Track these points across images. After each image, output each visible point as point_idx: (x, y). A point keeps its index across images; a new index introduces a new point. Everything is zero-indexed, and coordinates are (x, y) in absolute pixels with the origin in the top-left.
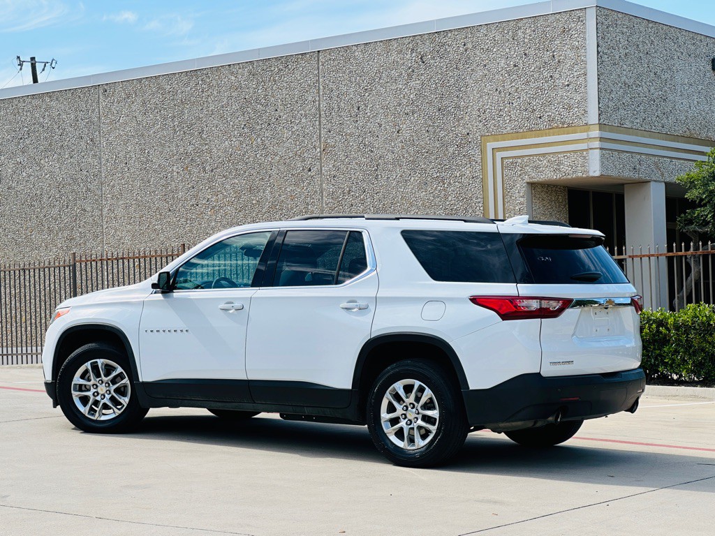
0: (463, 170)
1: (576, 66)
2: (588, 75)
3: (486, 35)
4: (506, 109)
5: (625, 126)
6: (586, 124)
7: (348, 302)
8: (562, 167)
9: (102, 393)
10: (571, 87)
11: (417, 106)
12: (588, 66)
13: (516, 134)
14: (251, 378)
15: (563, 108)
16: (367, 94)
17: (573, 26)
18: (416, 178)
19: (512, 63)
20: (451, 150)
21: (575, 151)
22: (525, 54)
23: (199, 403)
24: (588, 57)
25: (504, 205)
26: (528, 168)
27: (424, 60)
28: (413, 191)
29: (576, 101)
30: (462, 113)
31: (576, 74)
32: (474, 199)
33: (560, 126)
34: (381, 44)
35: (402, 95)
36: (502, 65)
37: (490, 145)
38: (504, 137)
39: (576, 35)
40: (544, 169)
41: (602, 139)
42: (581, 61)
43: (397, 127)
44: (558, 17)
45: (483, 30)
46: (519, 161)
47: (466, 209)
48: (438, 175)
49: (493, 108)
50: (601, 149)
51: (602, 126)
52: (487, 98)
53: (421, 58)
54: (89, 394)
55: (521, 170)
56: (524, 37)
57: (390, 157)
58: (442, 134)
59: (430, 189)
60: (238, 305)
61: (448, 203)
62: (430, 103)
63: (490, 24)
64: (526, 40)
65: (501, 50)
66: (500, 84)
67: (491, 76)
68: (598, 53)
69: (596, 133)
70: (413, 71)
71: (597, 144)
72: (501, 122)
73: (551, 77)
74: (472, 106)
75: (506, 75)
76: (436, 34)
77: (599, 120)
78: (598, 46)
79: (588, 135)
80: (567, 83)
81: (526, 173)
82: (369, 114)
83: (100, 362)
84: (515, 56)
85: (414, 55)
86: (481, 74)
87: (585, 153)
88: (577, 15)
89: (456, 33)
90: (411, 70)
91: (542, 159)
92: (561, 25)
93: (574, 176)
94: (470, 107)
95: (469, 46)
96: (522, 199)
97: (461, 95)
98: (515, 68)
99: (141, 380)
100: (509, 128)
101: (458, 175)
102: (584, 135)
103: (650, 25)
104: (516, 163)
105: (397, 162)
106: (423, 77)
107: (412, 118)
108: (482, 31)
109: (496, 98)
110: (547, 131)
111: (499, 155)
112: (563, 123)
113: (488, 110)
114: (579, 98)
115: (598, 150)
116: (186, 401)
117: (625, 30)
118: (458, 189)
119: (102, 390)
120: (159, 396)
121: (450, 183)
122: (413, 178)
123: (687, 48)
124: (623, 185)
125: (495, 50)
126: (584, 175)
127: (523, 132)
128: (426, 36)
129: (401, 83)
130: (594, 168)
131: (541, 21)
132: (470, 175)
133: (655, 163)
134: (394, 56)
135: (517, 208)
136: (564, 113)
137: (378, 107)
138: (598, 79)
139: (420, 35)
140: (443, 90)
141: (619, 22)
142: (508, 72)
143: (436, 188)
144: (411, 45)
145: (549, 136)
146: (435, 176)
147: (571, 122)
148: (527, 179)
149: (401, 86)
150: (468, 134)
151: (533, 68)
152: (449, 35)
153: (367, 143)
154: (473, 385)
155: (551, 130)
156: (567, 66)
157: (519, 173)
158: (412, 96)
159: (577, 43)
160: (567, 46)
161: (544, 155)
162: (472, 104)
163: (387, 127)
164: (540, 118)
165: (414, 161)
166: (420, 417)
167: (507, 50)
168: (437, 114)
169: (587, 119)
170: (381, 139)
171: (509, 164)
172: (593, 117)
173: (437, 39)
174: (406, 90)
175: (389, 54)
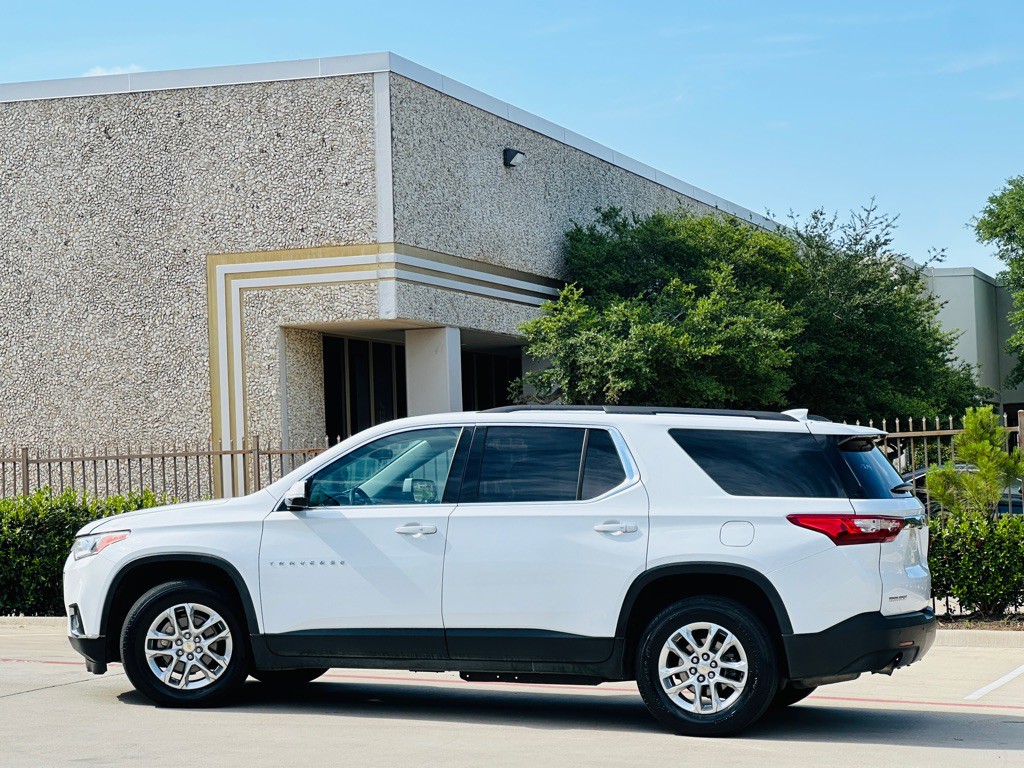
0: (176, 305)
1: (358, 157)
2: (377, 170)
3: (214, 103)
4: (247, 216)
5: (420, 246)
6: (375, 242)
7: (605, 523)
8: (337, 304)
9: (190, 651)
10: (350, 187)
11: (99, 205)
12: (377, 157)
13: (263, 253)
14: (448, 625)
15: (339, 216)
16: (11, 183)
17: (354, 97)
18: (98, 316)
19: (256, 147)
20: (156, 274)
21: (357, 282)
22: (278, 135)
23: (355, 662)
24: (377, 144)
25: (243, 359)
26: (282, 305)
27: (111, 135)
28: (92, 336)
29: (360, 208)
30: (175, 218)
31: (358, 168)
32: (194, 350)
33: (334, 243)
34: (36, 105)
35: (72, 187)
36: (241, 149)
37: (221, 269)
38: (243, 257)
39: (358, 112)
40: (308, 307)
41: (399, 265)
42: (366, 150)
43: (64, 236)
44: (329, 83)
45: (210, 95)
46: (269, 293)
47: (180, 364)
48: (135, 311)
49: (226, 213)
50: (398, 279)
51: (398, 246)
52: (216, 197)
53: (105, 132)
54: (171, 652)
55: (272, 308)
56: (276, 110)
57: (52, 281)
58: (142, 249)
59: (120, 333)
60: (428, 527)
61: (150, 355)
62: (121, 201)
63: (221, 86)
64: (279, 114)
65: (239, 126)
66: (237, 177)
67: (223, 165)
68: (393, 139)
69: (390, 256)
70: (92, 150)
71: (392, 272)
72: (240, 234)
73: (320, 170)
74: (191, 209)
75: (248, 164)
76: (131, 96)
77: (395, 236)
78: (392, 129)
79: (378, 259)
80: (344, 181)
81: (278, 313)
82: (14, 214)
83: (188, 607)
84: (261, 136)
85: (92, 125)
86: (206, 160)
87: (372, 285)
88: (361, 83)
89: (165, 97)
90: (87, 148)
91: (304, 292)
92: (335, 96)
93: (356, 318)
94: (187, 210)
95: (187, 117)
96: (272, 352)
97: (173, 191)
98: (262, 155)
99: (261, 632)
100: (251, 245)
101: (168, 313)
102: (371, 259)
103: (443, 100)
104: (264, 297)
105: (64, 291)
106: (108, 161)
107: (90, 223)
108: (207, 96)
109: (232, 198)
110: (313, 251)
111: (236, 284)
112: (339, 239)
113: (218, 216)
114: (364, 204)
115: (393, 281)
116: (333, 660)
117: (419, 107)
118: (167, 335)
119: (189, 647)
120: (289, 654)
121: (154, 325)
122: (91, 316)
123: (480, 134)
124: (403, 330)
125: (228, 126)
126: (371, 318)
127: (275, 250)
128: (113, 98)
129: (70, 167)
130: (386, 307)
131: (304, 88)
132: (187, 312)
133: (451, 300)
134: (58, 125)
135: (264, 365)
136: (341, 224)
137: (30, 203)
138: (393, 177)
139: (103, 96)
140: (143, 182)
141: (412, 96)
142: (251, 161)
143: (131, 333)
144: (87, 110)
145: (317, 257)
146: (130, 313)
147: (351, 238)
148: (281, 321)
149: (70, 173)
150: (185, 251)
151: (291, 156)
152: (153, 98)
153: (11, 258)
154: (799, 628)
155: (320, 249)
156: (345, 155)
157: (269, 311)
158: (89, 189)
159: (360, 124)
160: (344, 127)
161: (308, 286)
162: (191, 205)
163: (47, 235)
164: (302, 230)
165: (92, 290)
166: (717, 671)
167: (250, 127)
168: (133, 218)
169: (376, 235)
170: (36, 253)
171: (252, 300)
172: (385, 232)
173: (132, 104)
174: (80, 179)
175: (50, 121)
